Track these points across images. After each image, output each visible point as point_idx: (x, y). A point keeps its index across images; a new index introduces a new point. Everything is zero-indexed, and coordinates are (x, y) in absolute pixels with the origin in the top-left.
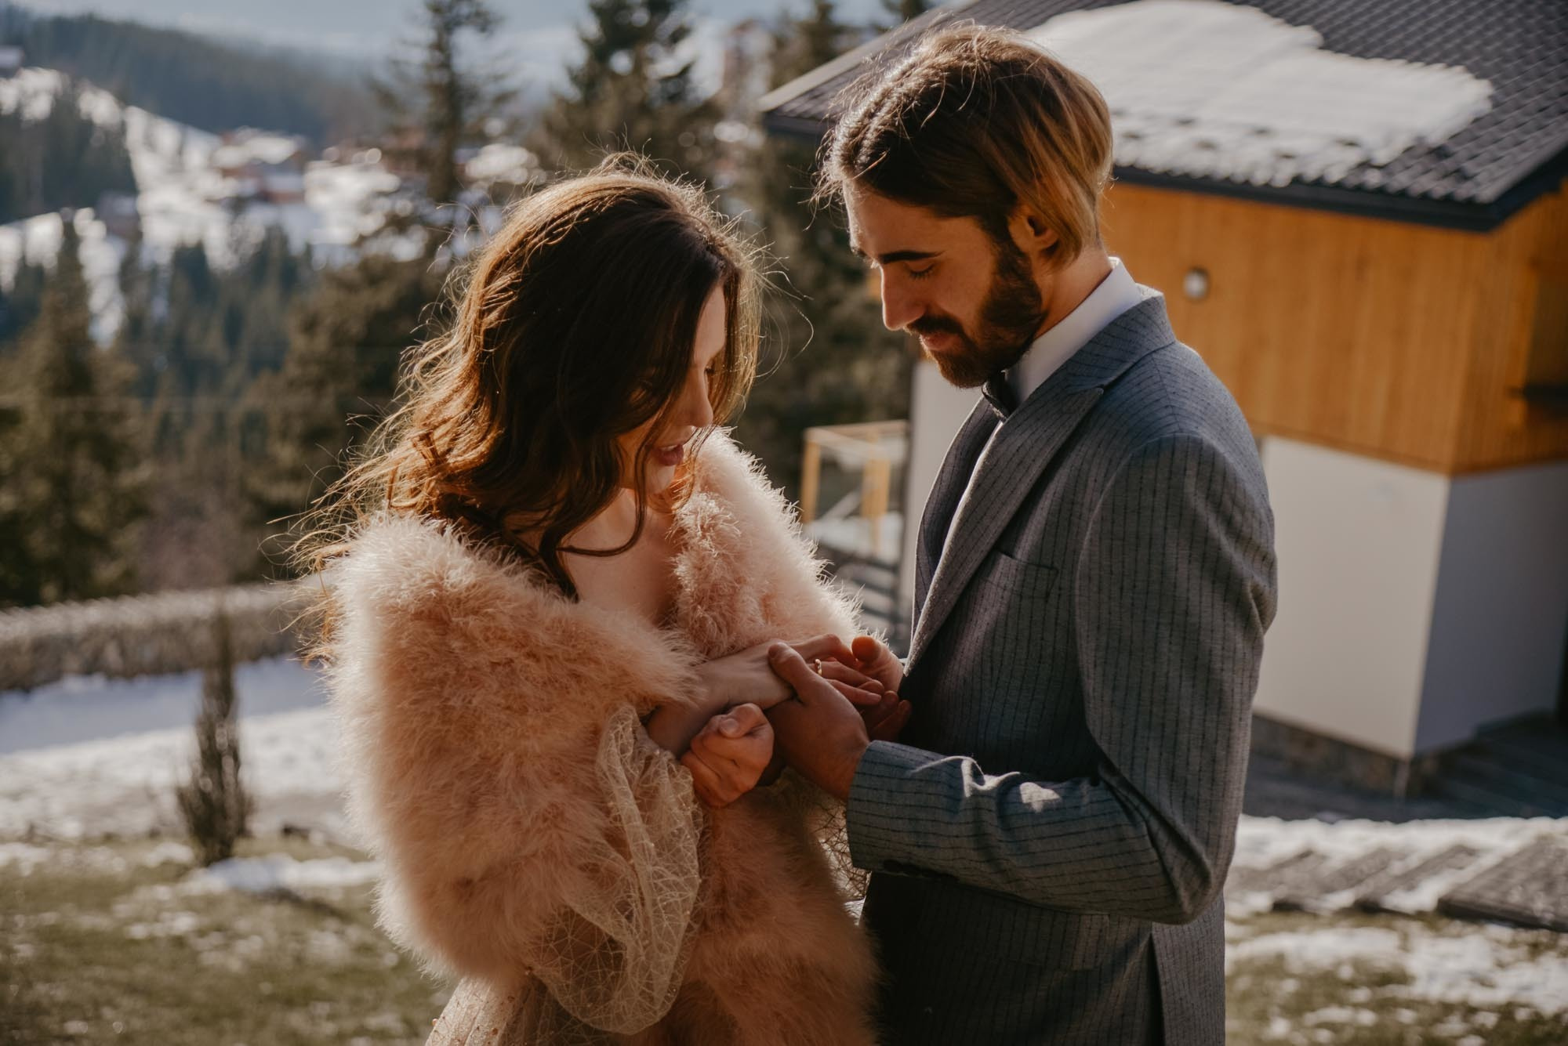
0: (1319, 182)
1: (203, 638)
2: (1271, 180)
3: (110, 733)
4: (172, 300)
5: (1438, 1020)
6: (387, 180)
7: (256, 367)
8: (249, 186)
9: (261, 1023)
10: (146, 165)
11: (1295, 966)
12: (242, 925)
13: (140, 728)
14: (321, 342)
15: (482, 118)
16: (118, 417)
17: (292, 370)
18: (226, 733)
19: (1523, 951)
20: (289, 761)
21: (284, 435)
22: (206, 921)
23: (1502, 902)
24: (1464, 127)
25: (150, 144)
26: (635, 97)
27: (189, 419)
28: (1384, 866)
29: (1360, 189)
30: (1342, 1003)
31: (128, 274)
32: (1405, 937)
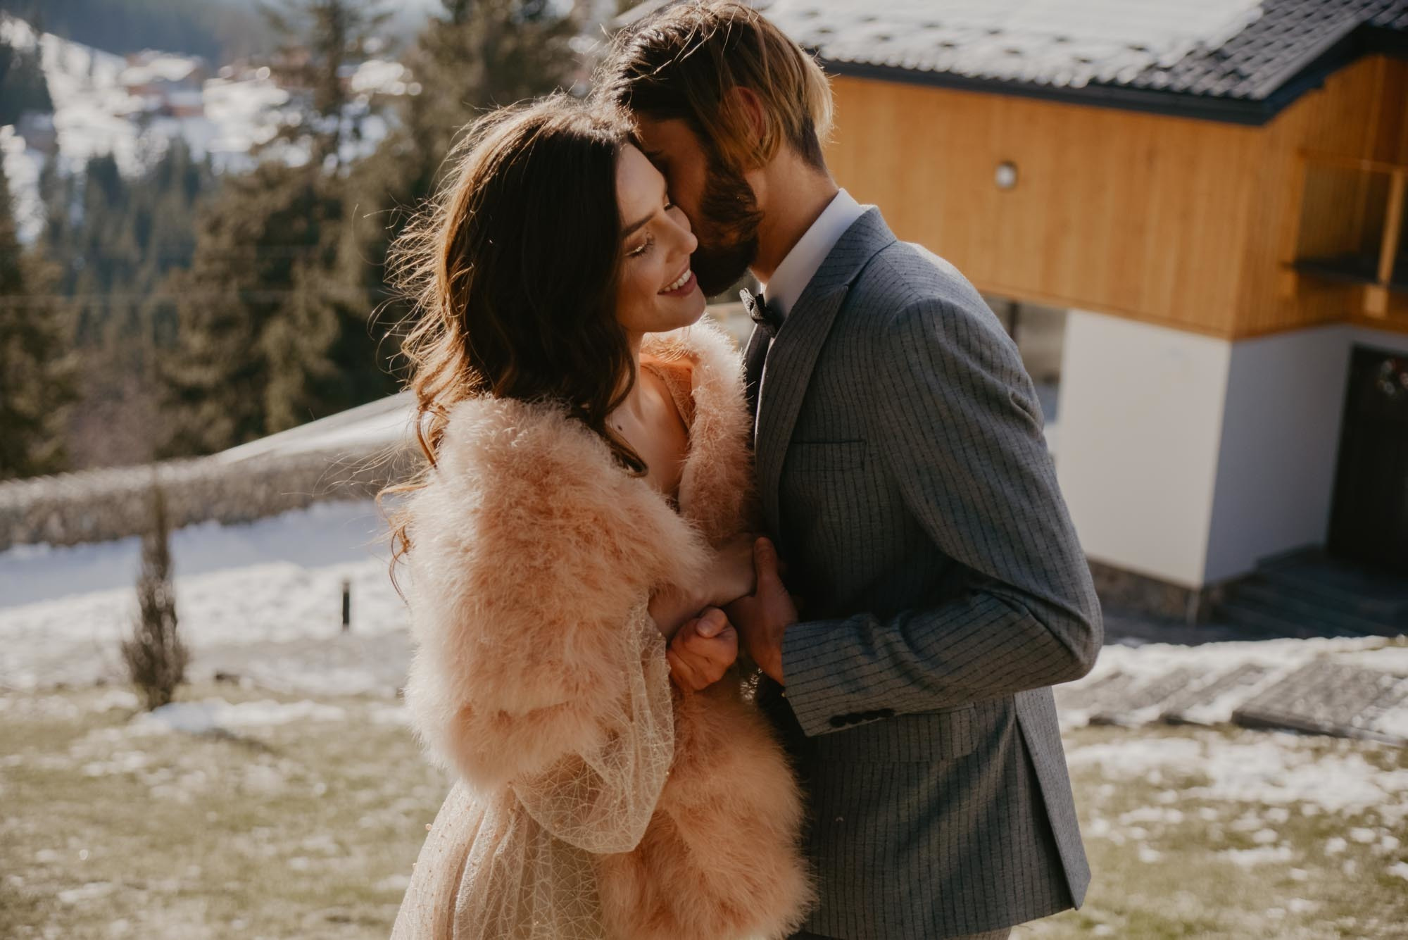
0: (1113, 84)
1: (136, 507)
2: (1070, 82)
3: (57, 594)
4: (87, 206)
5: (1235, 817)
6: (280, 95)
7: (165, 265)
8: (153, 102)
9: (210, 848)
10: (60, 85)
11: (1111, 774)
12: (186, 761)
13: (83, 589)
14: (225, 241)
15: (361, 39)
16: (46, 313)
17: (200, 267)
18: (163, 592)
19: (1307, 755)
20: (217, 615)
21: (194, 325)
22: (153, 759)
23: (1288, 713)
24: (1239, 32)
25: (63, 66)
26: (501, 16)
27: (106, 312)
28: (1183, 685)
29: (1149, 88)
30: (1152, 805)
31: (47, 182)
32: (1205, 745)
